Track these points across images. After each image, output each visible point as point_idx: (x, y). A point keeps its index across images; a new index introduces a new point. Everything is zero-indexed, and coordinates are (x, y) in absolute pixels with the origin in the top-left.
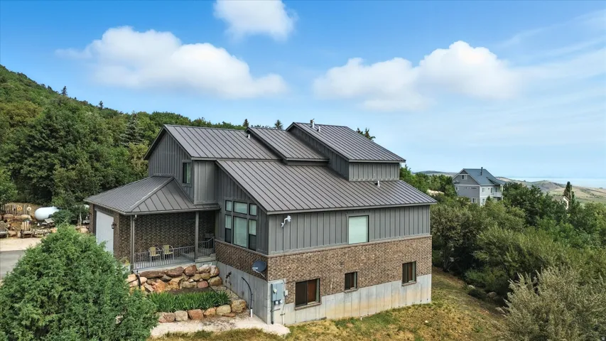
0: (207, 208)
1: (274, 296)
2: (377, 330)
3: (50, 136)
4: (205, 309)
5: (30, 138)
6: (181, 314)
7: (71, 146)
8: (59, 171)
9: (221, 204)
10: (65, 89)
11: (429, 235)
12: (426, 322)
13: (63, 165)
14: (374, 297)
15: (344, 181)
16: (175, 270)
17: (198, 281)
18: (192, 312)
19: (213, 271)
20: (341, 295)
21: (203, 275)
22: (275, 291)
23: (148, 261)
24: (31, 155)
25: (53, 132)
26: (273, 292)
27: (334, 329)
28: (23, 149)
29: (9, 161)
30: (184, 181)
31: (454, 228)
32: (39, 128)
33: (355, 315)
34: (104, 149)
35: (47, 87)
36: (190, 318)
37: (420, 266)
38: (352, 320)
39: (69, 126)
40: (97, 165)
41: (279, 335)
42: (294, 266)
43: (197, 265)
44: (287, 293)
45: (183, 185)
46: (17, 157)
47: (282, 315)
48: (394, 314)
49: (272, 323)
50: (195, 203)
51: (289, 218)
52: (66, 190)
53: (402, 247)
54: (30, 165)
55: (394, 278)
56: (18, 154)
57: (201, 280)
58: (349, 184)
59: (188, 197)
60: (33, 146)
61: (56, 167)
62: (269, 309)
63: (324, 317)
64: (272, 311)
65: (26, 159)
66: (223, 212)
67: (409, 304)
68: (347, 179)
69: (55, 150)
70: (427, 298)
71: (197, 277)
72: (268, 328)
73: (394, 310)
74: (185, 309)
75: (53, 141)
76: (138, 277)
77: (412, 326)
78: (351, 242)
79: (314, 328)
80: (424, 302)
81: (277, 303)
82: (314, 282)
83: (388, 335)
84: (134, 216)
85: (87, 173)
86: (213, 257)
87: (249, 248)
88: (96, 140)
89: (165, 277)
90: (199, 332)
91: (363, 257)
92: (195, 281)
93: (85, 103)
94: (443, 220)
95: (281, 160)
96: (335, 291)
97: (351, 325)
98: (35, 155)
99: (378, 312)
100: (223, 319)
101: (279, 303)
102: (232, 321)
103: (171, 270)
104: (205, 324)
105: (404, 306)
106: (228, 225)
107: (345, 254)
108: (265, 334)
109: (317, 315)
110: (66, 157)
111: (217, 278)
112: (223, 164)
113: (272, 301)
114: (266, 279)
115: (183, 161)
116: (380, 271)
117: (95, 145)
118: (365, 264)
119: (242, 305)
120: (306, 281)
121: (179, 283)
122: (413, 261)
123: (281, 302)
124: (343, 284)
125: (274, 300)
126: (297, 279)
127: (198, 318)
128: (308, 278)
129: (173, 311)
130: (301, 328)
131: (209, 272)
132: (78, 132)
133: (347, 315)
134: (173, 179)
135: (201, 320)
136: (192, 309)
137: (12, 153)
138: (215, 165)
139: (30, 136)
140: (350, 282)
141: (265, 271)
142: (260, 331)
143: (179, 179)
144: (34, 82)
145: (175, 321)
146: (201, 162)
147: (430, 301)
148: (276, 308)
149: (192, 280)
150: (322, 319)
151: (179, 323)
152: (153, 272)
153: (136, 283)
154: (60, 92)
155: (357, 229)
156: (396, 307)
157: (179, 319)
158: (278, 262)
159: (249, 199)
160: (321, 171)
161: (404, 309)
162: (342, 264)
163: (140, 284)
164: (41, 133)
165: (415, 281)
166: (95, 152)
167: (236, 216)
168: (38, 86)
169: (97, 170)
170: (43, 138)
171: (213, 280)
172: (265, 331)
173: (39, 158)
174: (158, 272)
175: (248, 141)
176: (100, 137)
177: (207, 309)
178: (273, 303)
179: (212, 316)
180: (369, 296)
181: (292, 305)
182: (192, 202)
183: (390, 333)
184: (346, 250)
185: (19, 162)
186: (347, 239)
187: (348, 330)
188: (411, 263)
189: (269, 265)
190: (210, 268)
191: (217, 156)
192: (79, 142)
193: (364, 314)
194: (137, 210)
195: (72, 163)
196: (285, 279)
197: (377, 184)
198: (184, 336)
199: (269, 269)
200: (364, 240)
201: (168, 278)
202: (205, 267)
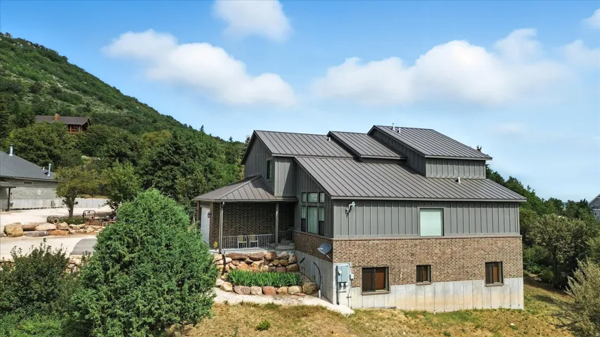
0: (287, 200)
1: (339, 277)
2: (451, 325)
3: (175, 153)
4: (278, 287)
5: (160, 154)
6: (255, 288)
7: (191, 160)
8: (181, 179)
9: (299, 196)
10: (202, 127)
11: (518, 235)
12: (512, 324)
13: (184, 175)
14: (452, 293)
15: (421, 177)
16: (257, 254)
17: (277, 266)
18: (266, 288)
19: (291, 259)
20: (412, 287)
21: (281, 261)
22: (340, 272)
23: (236, 247)
24: (160, 169)
25: (177, 150)
26: (338, 274)
27: (402, 317)
28: (155, 165)
29: (144, 174)
30: (268, 178)
31: (563, 238)
32: (167, 145)
33: (429, 309)
34: (217, 164)
35: (188, 126)
36: (263, 293)
37: (507, 268)
38: (424, 313)
39: (190, 144)
40: (209, 176)
41: (342, 313)
42: (360, 251)
43: (277, 252)
44: (352, 277)
45: (267, 181)
46: (150, 170)
47: (348, 297)
48: (475, 313)
49: (338, 303)
50: (276, 194)
51: (353, 204)
52: (184, 196)
53: (484, 244)
54: (159, 177)
55: (474, 276)
56: (150, 167)
57: (280, 265)
58: (425, 180)
59: (270, 190)
60: (162, 161)
61: (177, 177)
62: (335, 290)
63: (393, 306)
64: (337, 293)
65: (157, 172)
66: (301, 203)
67: (496, 307)
68: (424, 175)
69: (178, 164)
70: (519, 303)
71: (276, 262)
72: (332, 307)
73: (475, 310)
74: (260, 286)
75: (177, 157)
76: (224, 257)
77: (492, 326)
78: (423, 233)
79: (380, 314)
80: (514, 307)
81: (342, 284)
82: (383, 270)
83: (463, 330)
84: (222, 203)
85: (201, 182)
86: (291, 246)
87: (319, 234)
88: (211, 156)
89: (248, 259)
90: (269, 304)
91: (437, 251)
92: (274, 265)
93: (217, 138)
94: (550, 229)
95: (357, 158)
96: (404, 281)
97: (422, 317)
98: (163, 168)
99: (456, 310)
100: (293, 296)
101: (345, 286)
102: (301, 299)
103: (254, 254)
104: (276, 299)
105: (489, 308)
106: (304, 216)
107: (416, 245)
108: (329, 311)
109: (386, 302)
110: (186, 170)
111: (295, 265)
112: (299, 159)
113: (337, 283)
114: (331, 261)
115: (268, 159)
116: (457, 267)
117: (209, 160)
118: (440, 258)
119: (313, 287)
120: (373, 268)
121: (260, 266)
122: (498, 261)
123: (347, 284)
124: (414, 276)
125: (339, 281)
126: (365, 264)
127: (271, 294)
128: (375, 266)
129: (250, 286)
130: (369, 313)
131: (287, 259)
132: (197, 149)
133: (420, 308)
134: (261, 177)
135: (273, 296)
136: (266, 285)
137: (147, 166)
138: (293, 161)
139: (160, 153)
140: (424, 274)
141: (331, 253)
142: (324, 309)
143: (265, 176)
144: (178, 122)
145: (250, 294)
146: (282, 158)
147: (522, 307)
148: (342, 290)
149: (271, 264)
150: (391, 308)
151: (254, 296)
152: (237, 254)
153: (222, 262)
154: (199, 130)
155: (430, 223)
156: (479, 308)
157: (253, 292)
158: (343, 246)
159: (320, 189)
160: (397, 168)
161: (488, 310)
162: (412, 255)
163: (225, 264)
164: (169, 150)
165: (502, 283)
166: (209, 165)
167: (310, 206)
168: (181, 125)
169: (209, 180)
170: (170, 154)
171: (290, 266)
172: (328, 309)
173: (166, 171)
174: (242, 255)
175: (329, 143)
176: (216, 154)
177: (279, 287)
178: (339, 284)
179: (284, 293)
180: (445, 292)
181: (360, 289)
182: (272, 193)
183: (464, 328)
184: (417, 242)
185: (152, 175)
186: (418, 231)
187: (418, 320)
188: (496, 264)
189: (334, 248)
190: (289, 256)
191: (295, 153)
192: (197, 157)
193: (440, 310)
194: (225, 198)
195: (189, 173)
196: (350, 263)
197: (457, 181)
198: (255, 306)
199: (334, 251)
200: (439, 234)
201: (251, 261)
202: (284, 253)
